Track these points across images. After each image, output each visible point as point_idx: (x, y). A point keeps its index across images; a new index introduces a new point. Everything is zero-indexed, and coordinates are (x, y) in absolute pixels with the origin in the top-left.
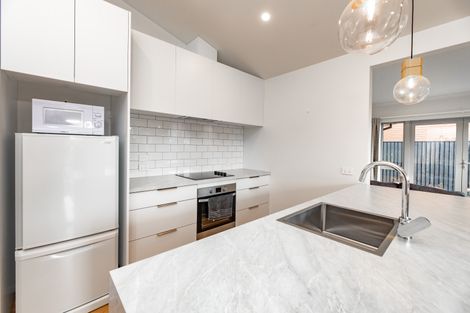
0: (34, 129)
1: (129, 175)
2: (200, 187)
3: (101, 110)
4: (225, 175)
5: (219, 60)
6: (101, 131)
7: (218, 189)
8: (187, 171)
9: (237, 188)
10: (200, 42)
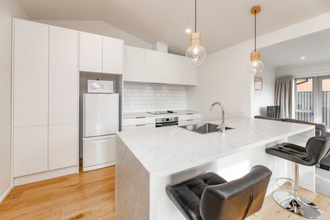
0: (89, 91)
1: (123, 111)
2: (157, 118)
3: (112, 82)
4: (172, 112)
5: (169, 52)
6: (112, 91)
7: (168, 120)
8: (152, 110)
9: (179, 119)
10: (159, 44)
